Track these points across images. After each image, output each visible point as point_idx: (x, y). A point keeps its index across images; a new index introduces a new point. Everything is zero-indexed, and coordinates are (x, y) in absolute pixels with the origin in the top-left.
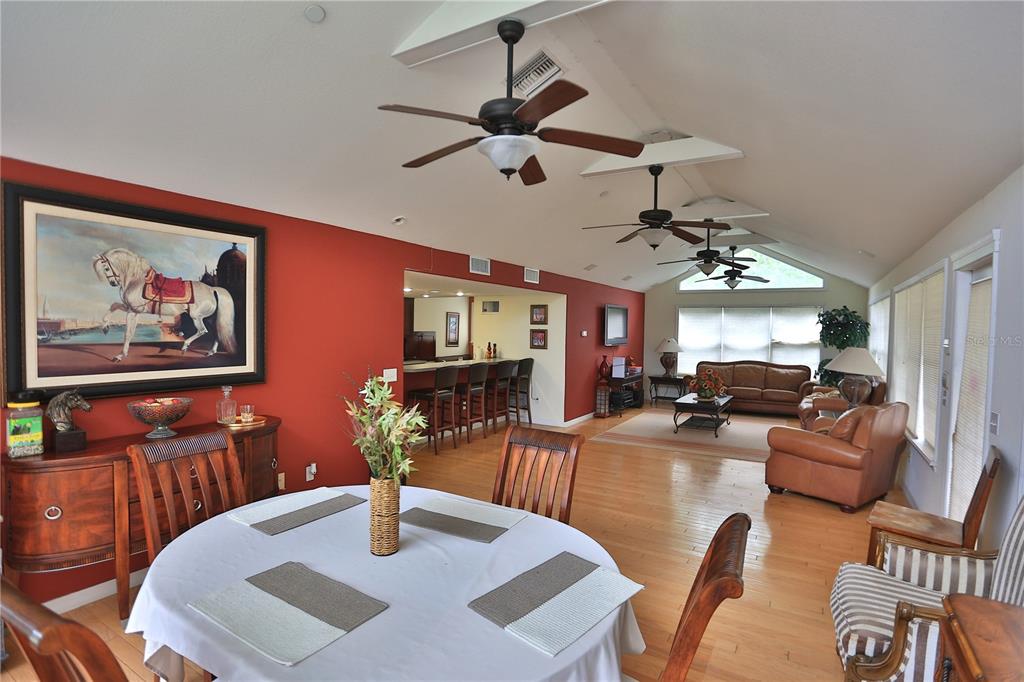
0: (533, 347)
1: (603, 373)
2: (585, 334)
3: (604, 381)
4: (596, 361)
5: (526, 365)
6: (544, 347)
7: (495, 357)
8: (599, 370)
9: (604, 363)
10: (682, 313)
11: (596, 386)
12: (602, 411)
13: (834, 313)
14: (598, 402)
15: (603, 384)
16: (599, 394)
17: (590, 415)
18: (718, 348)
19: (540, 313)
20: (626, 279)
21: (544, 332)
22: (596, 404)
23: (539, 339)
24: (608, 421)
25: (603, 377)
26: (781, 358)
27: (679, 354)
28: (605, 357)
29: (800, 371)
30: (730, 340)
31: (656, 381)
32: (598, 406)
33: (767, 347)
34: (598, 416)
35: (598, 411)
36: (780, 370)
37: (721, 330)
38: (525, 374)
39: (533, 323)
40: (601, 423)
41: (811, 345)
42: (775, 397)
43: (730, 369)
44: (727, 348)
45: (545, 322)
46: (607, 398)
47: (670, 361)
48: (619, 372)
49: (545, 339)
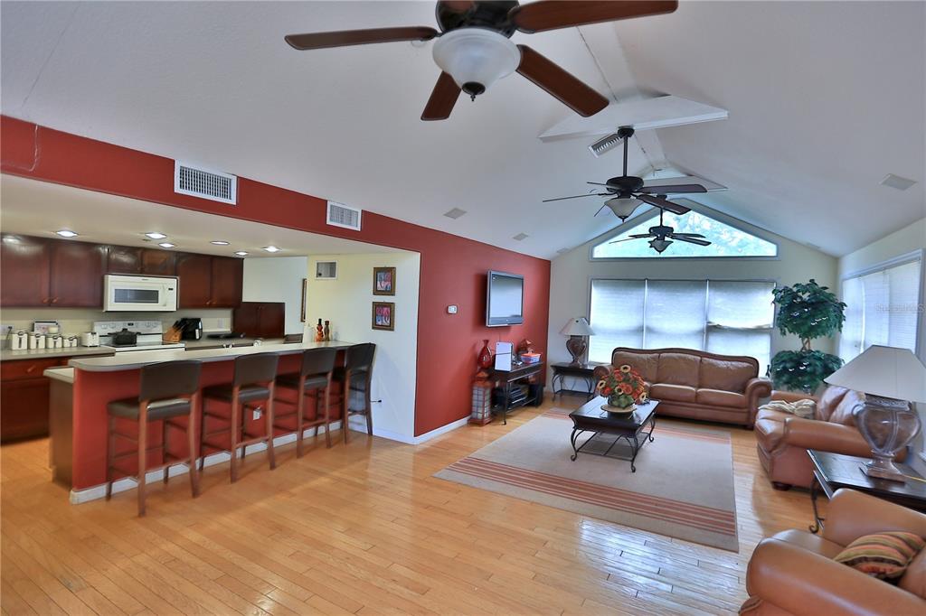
0: (375, 326)
1: (484, 363)
2: (452, 310)
3: (483, 374)
4: (474, 347)
5: (365, 353)
6: (390, 327)
7: (328, 339)
8: (478, 360)
9: (485, 350)
10: (597, 285)
11: (474, 380)
12: (480, 416)
13: (795, 290)
14: (475, 403)
15: (481, 379)
16: (475, 392)
17: (464, 421)
18: (639, 331)
19: (385, 278)
20: (520, 237)
21: (391, 306)
22: (471, 406)
23: (383, 316)
24: (487, 428)
25: (483, 369)
26: (719, 347)
27: (591, 337)
28: (487, 342)
29: (745, 364)
30: (655, 321)
31: (561, 371)
32: (474, 409)
33: (701, 332)
34: (475, 423)
35: (474, 415)
36: (719, 362)
37: (643, 309)
38: (363, 364)
39: (376, 292)
40: (478, 432)
41: (758, 331)
42: (712, 399)
43: (653, 358)
44: (650, 330)
45: (391, 292)
46: (488, 397)
47: (578, 346)
48: (504, 363)
49: (391, 316)
